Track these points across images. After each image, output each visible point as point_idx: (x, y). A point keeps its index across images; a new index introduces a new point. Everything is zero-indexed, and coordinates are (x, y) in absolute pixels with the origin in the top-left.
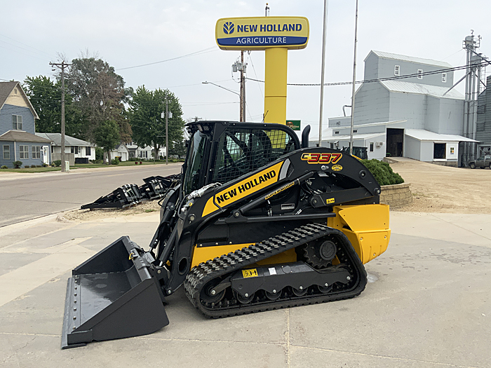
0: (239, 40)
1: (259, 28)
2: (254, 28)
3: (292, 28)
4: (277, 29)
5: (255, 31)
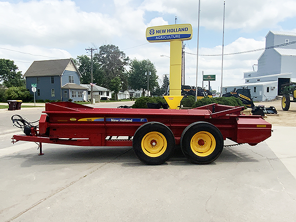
0: (157, 38)
1: (167, 30)
2: (164, 31)
3: (183, 30)
4: (175, 31)
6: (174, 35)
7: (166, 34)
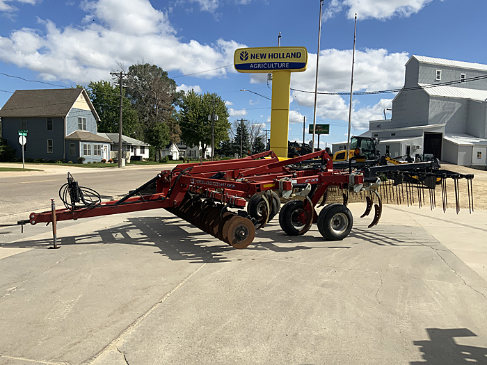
0: (252, 66)
1: (267, 56)
2: (263, 56)
3: (294, 55)
4: (281, 56)
5: (265, 58)
6: (280, 63)
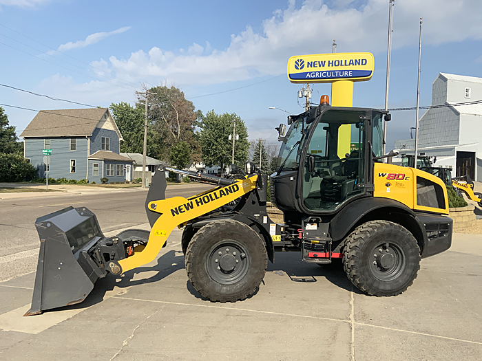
1: (327, 64)
3: (357, 62)
4: (343, 63)
5: (323, 66)
6: (342, 71)
7: (326, 68)
